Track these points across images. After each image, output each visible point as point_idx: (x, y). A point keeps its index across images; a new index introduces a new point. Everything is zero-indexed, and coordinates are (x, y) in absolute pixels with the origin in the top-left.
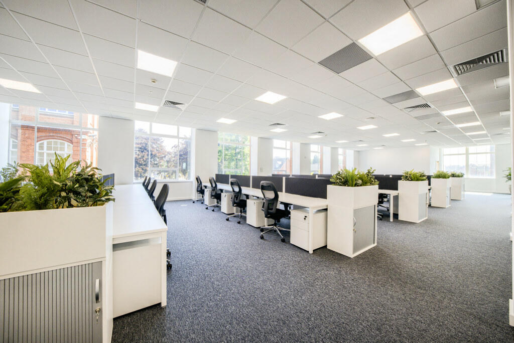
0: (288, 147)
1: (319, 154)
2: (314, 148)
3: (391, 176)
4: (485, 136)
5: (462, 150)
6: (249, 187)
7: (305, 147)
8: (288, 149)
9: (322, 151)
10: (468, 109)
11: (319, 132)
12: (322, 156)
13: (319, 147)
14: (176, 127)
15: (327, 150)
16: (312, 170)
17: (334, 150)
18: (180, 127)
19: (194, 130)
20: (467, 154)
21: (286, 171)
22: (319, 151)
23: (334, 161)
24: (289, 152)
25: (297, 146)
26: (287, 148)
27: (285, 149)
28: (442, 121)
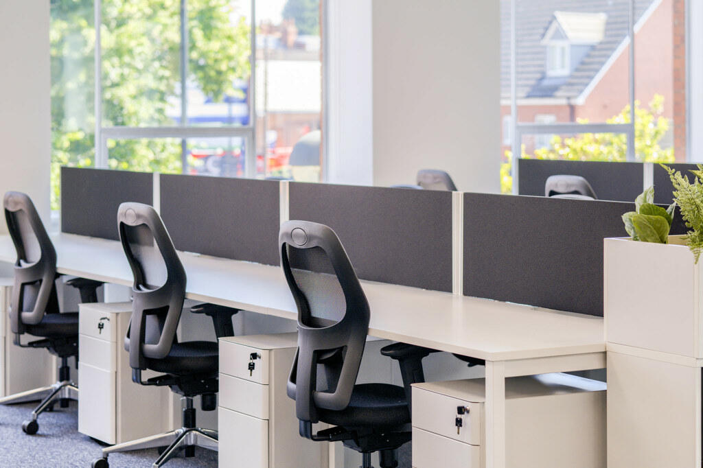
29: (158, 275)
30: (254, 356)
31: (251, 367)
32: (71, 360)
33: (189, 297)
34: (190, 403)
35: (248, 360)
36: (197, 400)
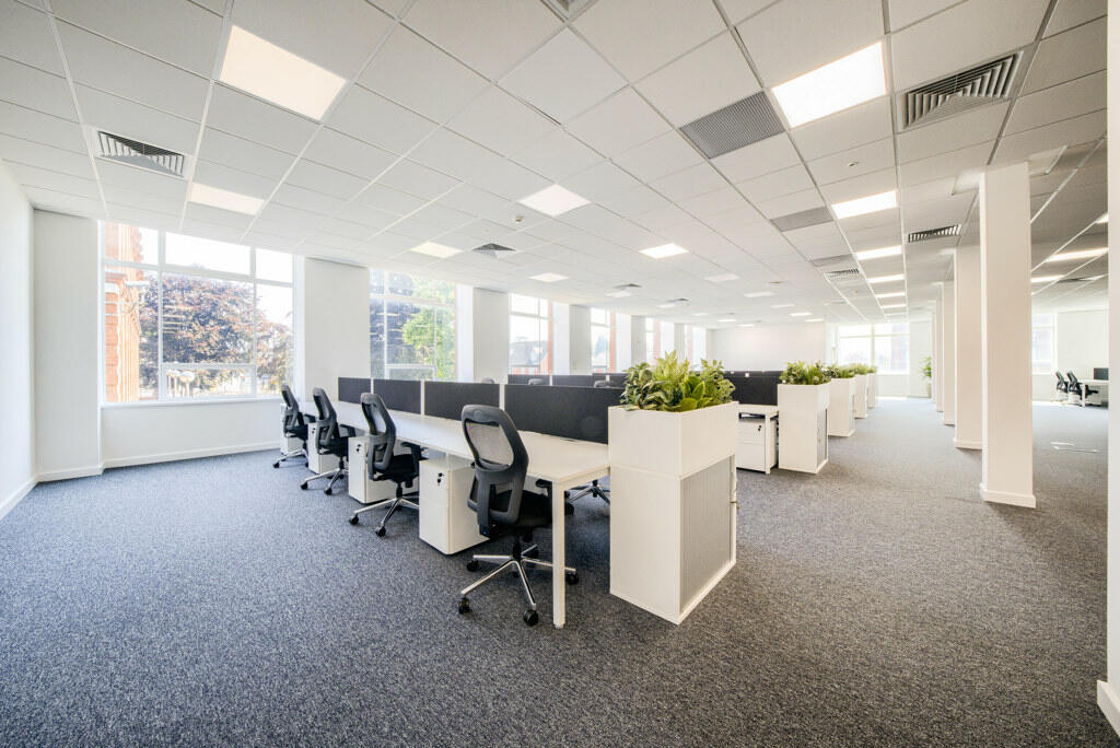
0: (544, 313)
1: (609, 330)
2: (598, 315)
3: (747, 375)
4: (903, 310)
5: (865, 328)
6: (419, 413)
7: (579, 312)
8: (544, 318)
9: (613, 323)
10: (900, 277)
11: (632, 285)
12: (613, 333)
13: (608, 313)
14: (246, 250)
15: (624, 320)
16: (593, 364)
17: (638, 321)
18: (259, 251)
19: (302, 259)
20: (873, 336)
21: (539, 366)
22: (609, 324)
23: (637, 345)
24: (545, 323)
25: (562, 310)
26: (541, 315)
27: (538, 316)
28: (862, 290)
29: (382, 427)
30: (440, 475)
31: (439, 481)
32: (344, 459)
33: (397, 438)
34: (399, 485)
35: (437, 477)
36: (403, 484)
